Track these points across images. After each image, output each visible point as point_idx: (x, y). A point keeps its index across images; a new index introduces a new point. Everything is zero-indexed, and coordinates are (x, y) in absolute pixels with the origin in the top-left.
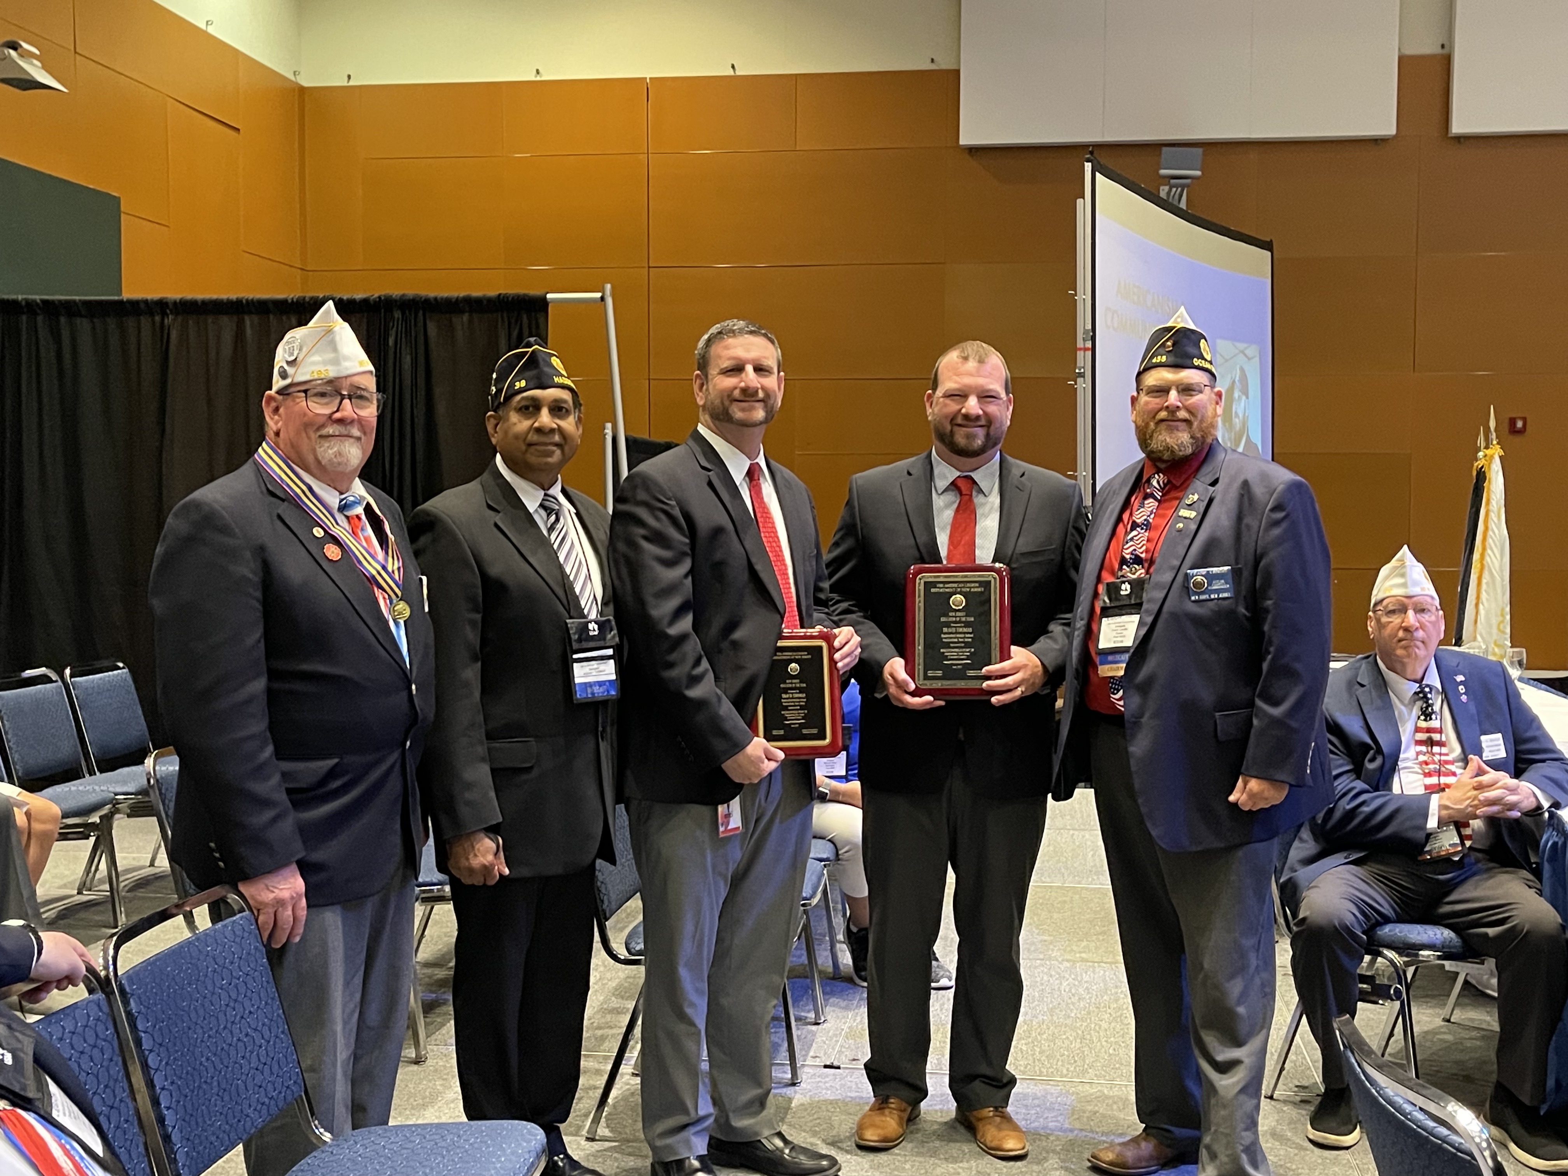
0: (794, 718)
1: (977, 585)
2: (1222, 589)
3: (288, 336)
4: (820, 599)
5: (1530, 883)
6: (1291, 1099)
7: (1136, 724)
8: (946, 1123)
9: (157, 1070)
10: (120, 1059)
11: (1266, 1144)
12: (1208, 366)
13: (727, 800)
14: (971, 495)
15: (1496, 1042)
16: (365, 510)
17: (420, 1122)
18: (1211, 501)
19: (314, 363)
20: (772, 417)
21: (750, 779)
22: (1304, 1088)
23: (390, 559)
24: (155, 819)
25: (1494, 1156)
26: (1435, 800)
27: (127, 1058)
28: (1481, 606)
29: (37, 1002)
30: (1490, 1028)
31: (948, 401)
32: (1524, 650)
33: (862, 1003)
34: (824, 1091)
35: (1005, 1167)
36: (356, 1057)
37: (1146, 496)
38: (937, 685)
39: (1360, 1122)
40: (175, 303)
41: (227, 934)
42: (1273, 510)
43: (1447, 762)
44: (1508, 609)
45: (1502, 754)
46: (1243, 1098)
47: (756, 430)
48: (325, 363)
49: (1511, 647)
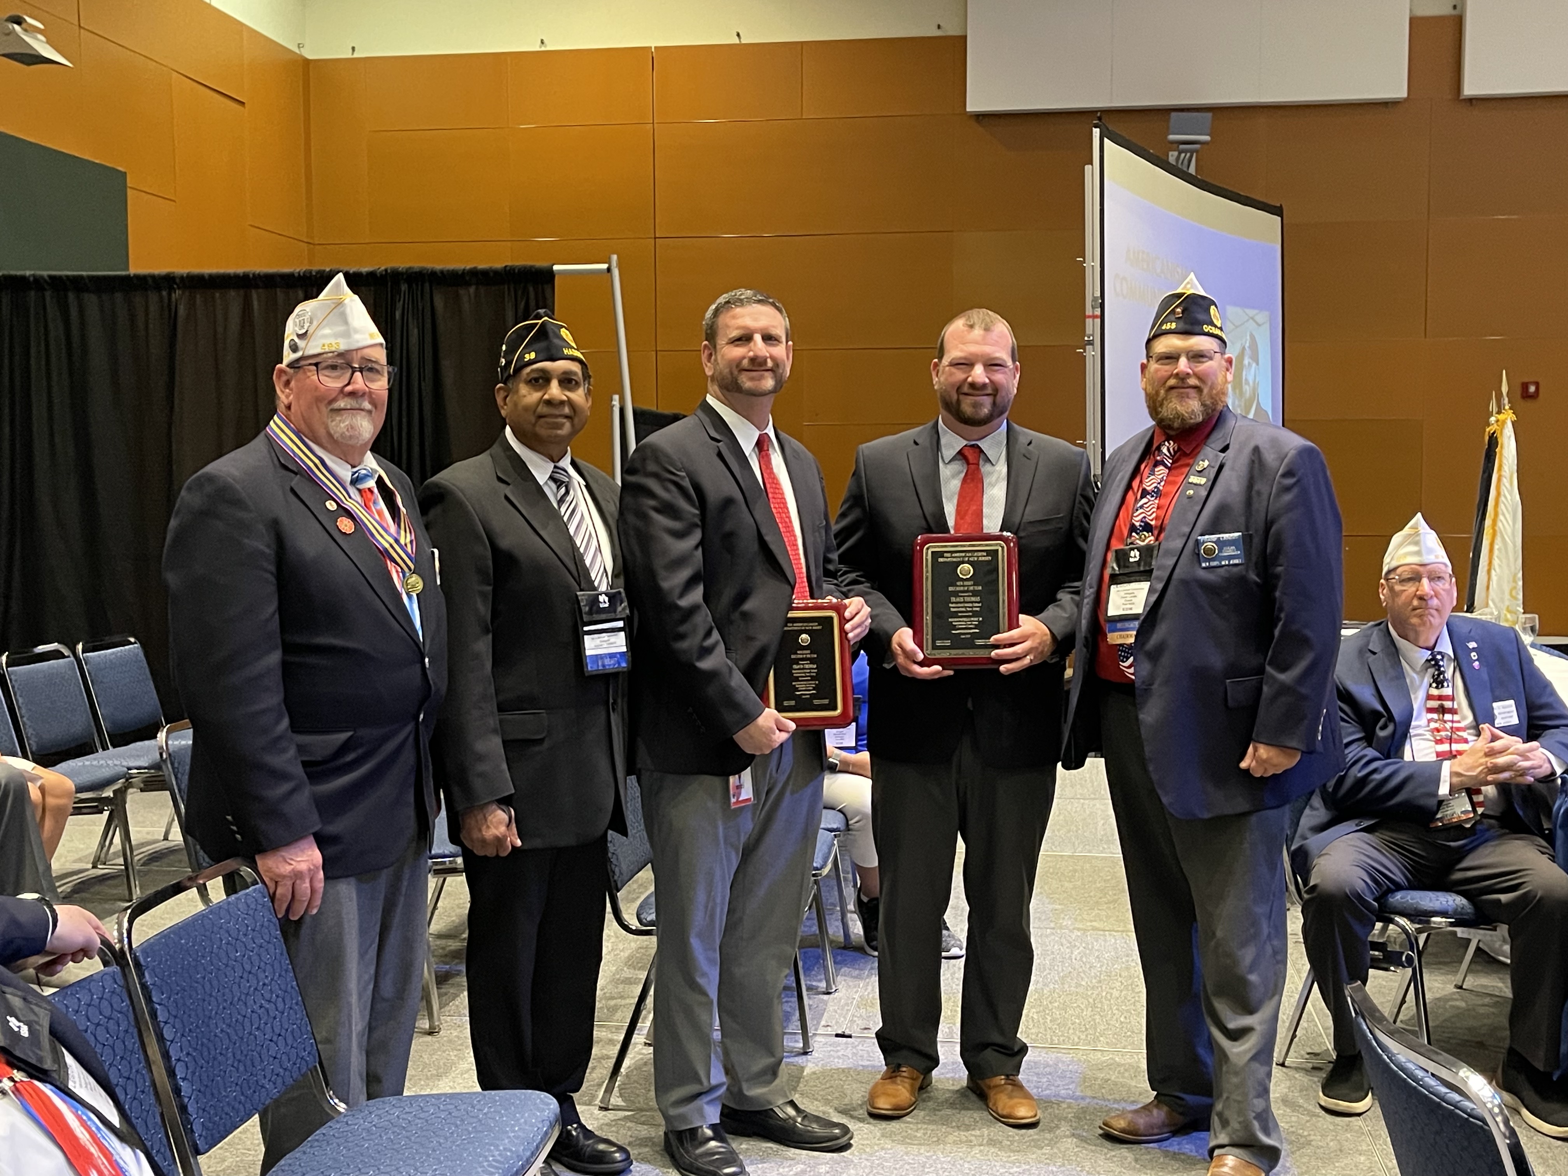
0: (805, 689)
1: (985, 554)
2: (1233, 557)
3: (297, 310)
4: (829, 570)
5: (1545, 850)
6: (1303, 1066)
7: (1147, 691)
8: (958, 1091)
9: (172, 1041)
10: (135, 1031)
11: (1278, 1111)
12: (1217, 332)
13: (738, 771)
14: (978, 464)
15: (1507, 1009)
16: (377, 483)
17: (434, 1092)
18: (1221, 467)
19: (325, 336)
20: (781, 387)
21: (761, 750)
22: (1316, 1055)
23: (403, 532)
24: (168, 793)
25: (1506, 1122)
26: (1447, 767)
27: (143, 1028)
28: (1493, 572)
29: (52, 975)
30: (1503, 994)
31: (953, 370)
32: (1537, 616)
33: (873, 972)
34: (836, 1060)
35: (1017, 1135)
36: (371, 1028)
37: (1157, 464)
38: (945, 654)
39: (1372, 1089)
40: (182, 278)
41: (240, 906)
42: (1284, 475)
43: (1459, 729)
44: (1520, 575)
45: (1515, 721)
46: (1255, 1065)
47: (765, 399)
48: (336, 336)
49: (1524, 613)
